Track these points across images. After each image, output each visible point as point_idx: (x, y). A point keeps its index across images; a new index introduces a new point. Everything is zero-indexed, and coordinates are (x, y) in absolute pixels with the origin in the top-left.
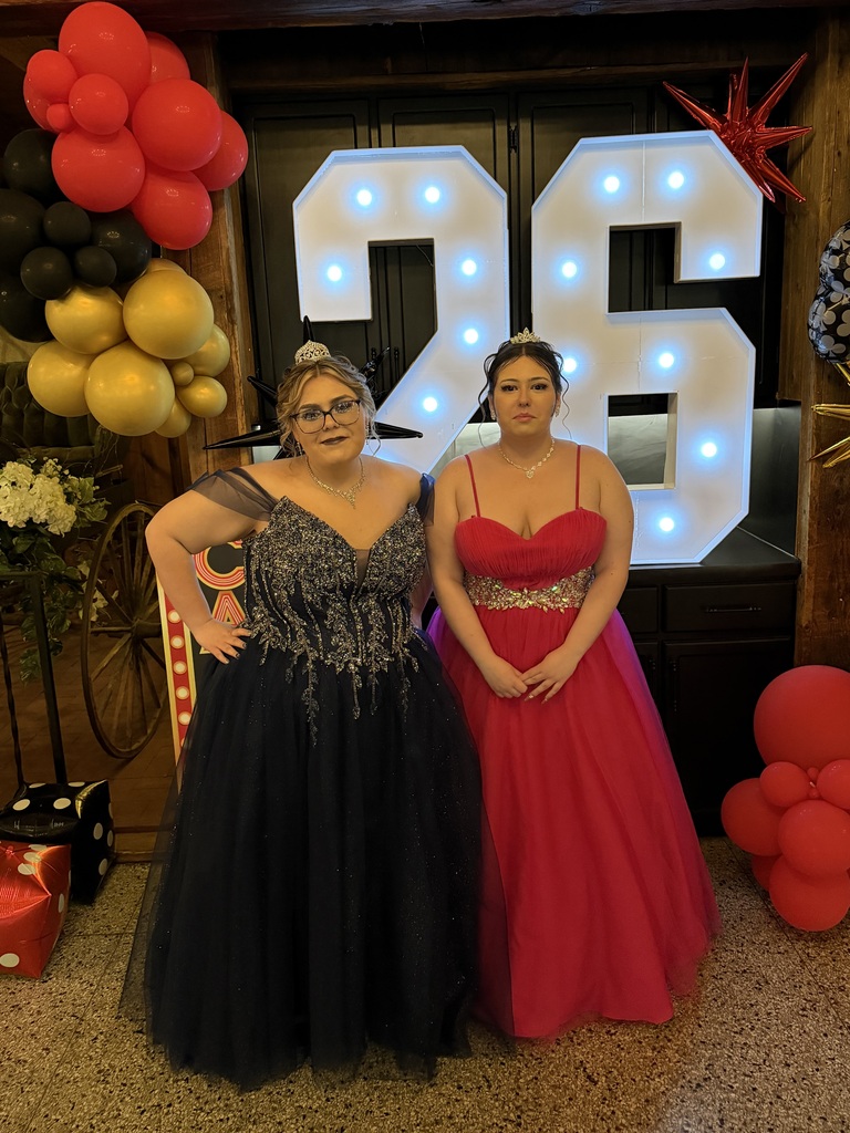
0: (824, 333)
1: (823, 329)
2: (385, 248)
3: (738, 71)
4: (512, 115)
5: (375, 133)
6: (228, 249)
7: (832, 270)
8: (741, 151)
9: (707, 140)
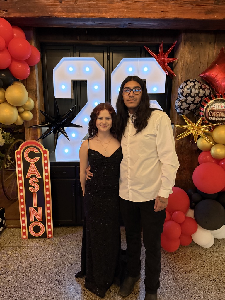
0: (178, 108)
1: (178, 107)
2: (77, 81)
3: (161, 44)
4: (108, 52)
5: (75, 54)
6: (36, 80)
7: (180, 93)
8: (161, 63)
9: (153, 60)
